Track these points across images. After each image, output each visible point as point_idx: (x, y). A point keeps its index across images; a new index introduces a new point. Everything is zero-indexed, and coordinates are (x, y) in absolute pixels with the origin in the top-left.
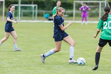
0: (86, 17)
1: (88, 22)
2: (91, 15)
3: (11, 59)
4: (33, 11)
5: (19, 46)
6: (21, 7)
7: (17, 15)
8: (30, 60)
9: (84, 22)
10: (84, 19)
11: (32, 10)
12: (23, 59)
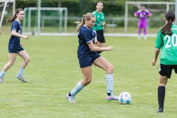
0: (145, 28)
1: (148, 35)
2: (152, 24)
3: (26, 94)
4: (61, 18)
5: (38, 74)
6: (42, 12)
7: (35, 24)
8: (56, 96)
9: (142, 35)
10: (142, 30)
11: (59, 16)
12: (44, 94)
